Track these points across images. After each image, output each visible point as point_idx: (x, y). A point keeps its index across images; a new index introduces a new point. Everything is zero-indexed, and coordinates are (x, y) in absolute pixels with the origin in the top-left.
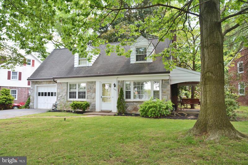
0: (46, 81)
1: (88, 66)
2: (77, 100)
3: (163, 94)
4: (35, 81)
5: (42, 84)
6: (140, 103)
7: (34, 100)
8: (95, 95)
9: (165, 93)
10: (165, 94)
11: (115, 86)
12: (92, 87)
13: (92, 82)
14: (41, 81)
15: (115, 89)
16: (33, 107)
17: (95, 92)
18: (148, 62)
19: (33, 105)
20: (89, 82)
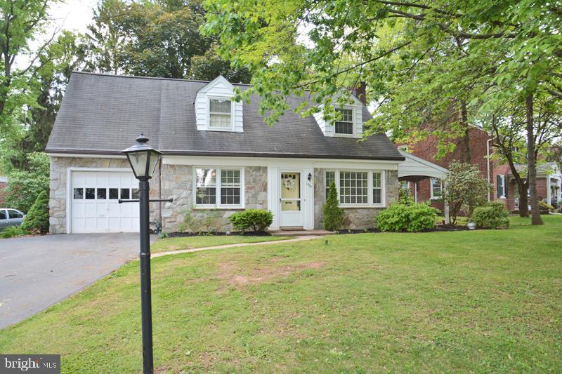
0: (111, 159)
1: (233, 130)
2: (219, 207)
3: (389, 194)
4: (69, 158)
5: (96, 167)
6: (354, 210)
7: (65, 210)
8: (266, 196)
9: (391, 192)
10: (392, 195)
11: (309, 179)
12: (258, 178)
13: (258, 169)
14: (93, 158)
15: (309, 185)
16: (61, 230)
17: (265, 190)
18: (355, 137)
19: (63, 226)
20: (251, 168)
